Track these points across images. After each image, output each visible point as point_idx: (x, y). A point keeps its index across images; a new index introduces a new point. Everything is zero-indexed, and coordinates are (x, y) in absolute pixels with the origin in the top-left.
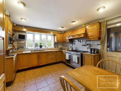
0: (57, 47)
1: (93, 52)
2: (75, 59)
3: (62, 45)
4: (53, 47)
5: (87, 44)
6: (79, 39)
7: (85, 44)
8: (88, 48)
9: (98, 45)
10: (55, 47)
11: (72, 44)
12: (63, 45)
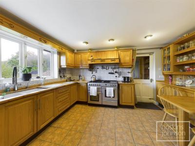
0: (64, 76)
5: (116, 72)
6: (103, 65)
7: (113, 72)
8: (116, 76)
9: (129, 72)
10: (61, 77)
11: (91, 72)
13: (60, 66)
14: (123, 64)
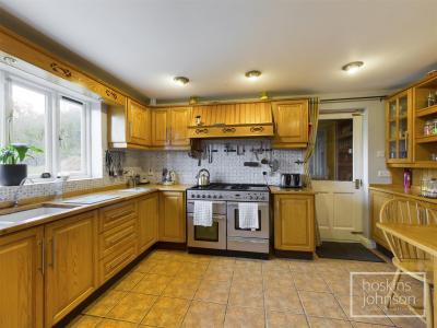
0: (121, 173)
1: (292, 184)
2: (249, 217)
3: (139, 166)
4: (101, 176)
5: (264, 162)
6: (230, 141)
7: (255, 160)
8: (264, 173)
9: (298, 162)
10: (111, 174)
11: (197, 161)
12: (141, 165)
13: (110, 144)
14: (284, 140)
